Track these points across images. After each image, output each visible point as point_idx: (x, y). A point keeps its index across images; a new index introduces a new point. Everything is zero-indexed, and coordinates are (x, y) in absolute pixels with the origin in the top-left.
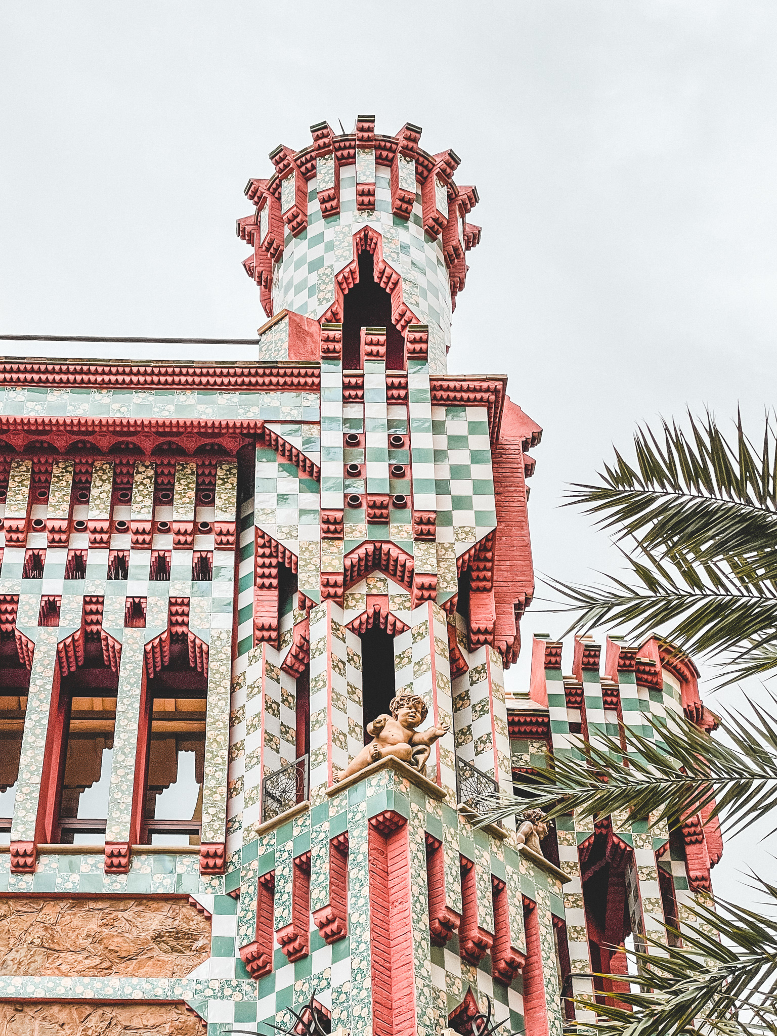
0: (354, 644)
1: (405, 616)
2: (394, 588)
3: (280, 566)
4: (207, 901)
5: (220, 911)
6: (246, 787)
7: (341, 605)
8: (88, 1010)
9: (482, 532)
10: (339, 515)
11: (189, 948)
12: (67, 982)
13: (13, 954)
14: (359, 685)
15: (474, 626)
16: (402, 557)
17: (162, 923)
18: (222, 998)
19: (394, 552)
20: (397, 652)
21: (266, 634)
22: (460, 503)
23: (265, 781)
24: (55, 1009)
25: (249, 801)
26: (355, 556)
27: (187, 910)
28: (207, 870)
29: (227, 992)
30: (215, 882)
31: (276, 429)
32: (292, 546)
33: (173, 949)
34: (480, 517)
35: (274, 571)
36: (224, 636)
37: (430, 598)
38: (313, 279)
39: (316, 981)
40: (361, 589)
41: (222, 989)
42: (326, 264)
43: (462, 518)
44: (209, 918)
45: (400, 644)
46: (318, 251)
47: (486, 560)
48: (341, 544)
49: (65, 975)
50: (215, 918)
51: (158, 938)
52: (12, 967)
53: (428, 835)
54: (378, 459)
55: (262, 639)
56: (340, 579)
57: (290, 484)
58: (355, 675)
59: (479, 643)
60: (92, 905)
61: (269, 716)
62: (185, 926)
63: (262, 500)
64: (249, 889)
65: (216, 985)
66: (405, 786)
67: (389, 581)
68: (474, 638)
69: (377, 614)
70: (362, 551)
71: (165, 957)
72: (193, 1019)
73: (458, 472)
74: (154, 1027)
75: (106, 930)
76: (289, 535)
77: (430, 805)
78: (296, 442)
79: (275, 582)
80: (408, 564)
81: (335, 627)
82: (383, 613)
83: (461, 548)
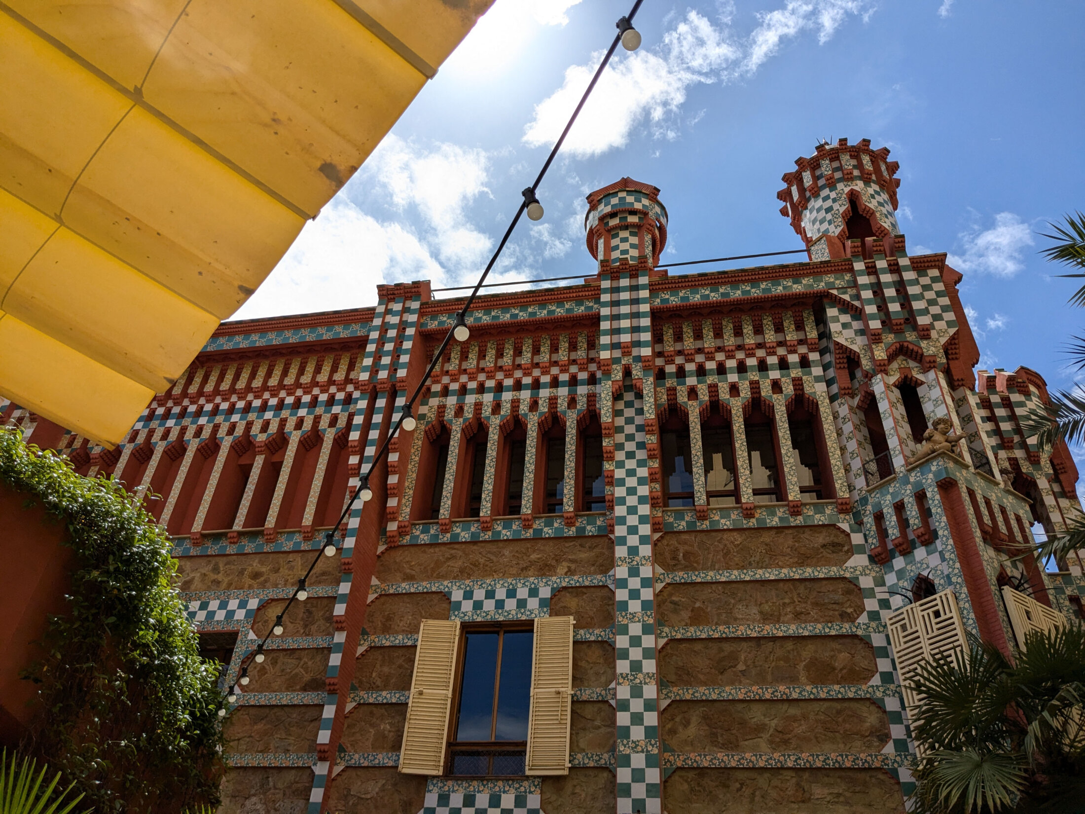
0: (897, 393)
1: (921, 377)
2: (912, 364)
3: (848, 358)
4: (845, 526)
5: (853, 531)
6: (853, 468)
7: (887, 374)
8: (798, 584)
9: (952, 331)
10: (880, 331)
11: (841, 550)
12: (785, 571)
13: (753, 559)
14: (905, 413)
15: (955, 378)
16: (916, 349)
17: (824, 539)
18: (866, 575)
19: (911, 347)
20: (920, 395)
21: (847, 392)
22: (938, 318)
23: (863, 465)
24: (781, 585)
25: (857, 475)
26: (891, 350)
27: (835, 531)
28: (841, 511)
29: (868, 572)
30: (847, 517)
31: (835, 292)
32: (855, 348)
33: (833, 552)
34: (950, 324)
35: (845, 361)
36: (824, 394)
37: (934, 367)
38: (829, 216)
39: (919, 565)
40: (895, 365)
41: (864, 570)
42: (835, 209)
43: (940, 325)
44: (848, 535)
45: (921, 391)
46: (829, 203)
47: (955, 344)
48: (883, 345)
49: (782, 567)
50: (852, 535)
51: (824, 546)
52: (754, 565)
53: (967, 488)
54: (893, 302)
55: (845, 394)
56: (886, 362)
57: (846, 318)
58: (902, 409)
59: (959, 386)
60: (787, 531)
61: (857, 432)
62: (836, 540)
63: (834, 327)
64: (869, 520)
65: (861, 569)
66: (951, 465)
67: (909, 360)
68: (956, 383)
69: (906, 377)
70: (894, 348)
71: (828, 555)
72: (852, 586)
73: (932, 302)
74: (833, 591)
75: (797, 544)
76: (852, 343)
77: (964, 472)
78: (846, 297)
79: (846, 366)
80: (920, 351)
81: (887, 386)
82: (910, 376)
83: (943, 340)
